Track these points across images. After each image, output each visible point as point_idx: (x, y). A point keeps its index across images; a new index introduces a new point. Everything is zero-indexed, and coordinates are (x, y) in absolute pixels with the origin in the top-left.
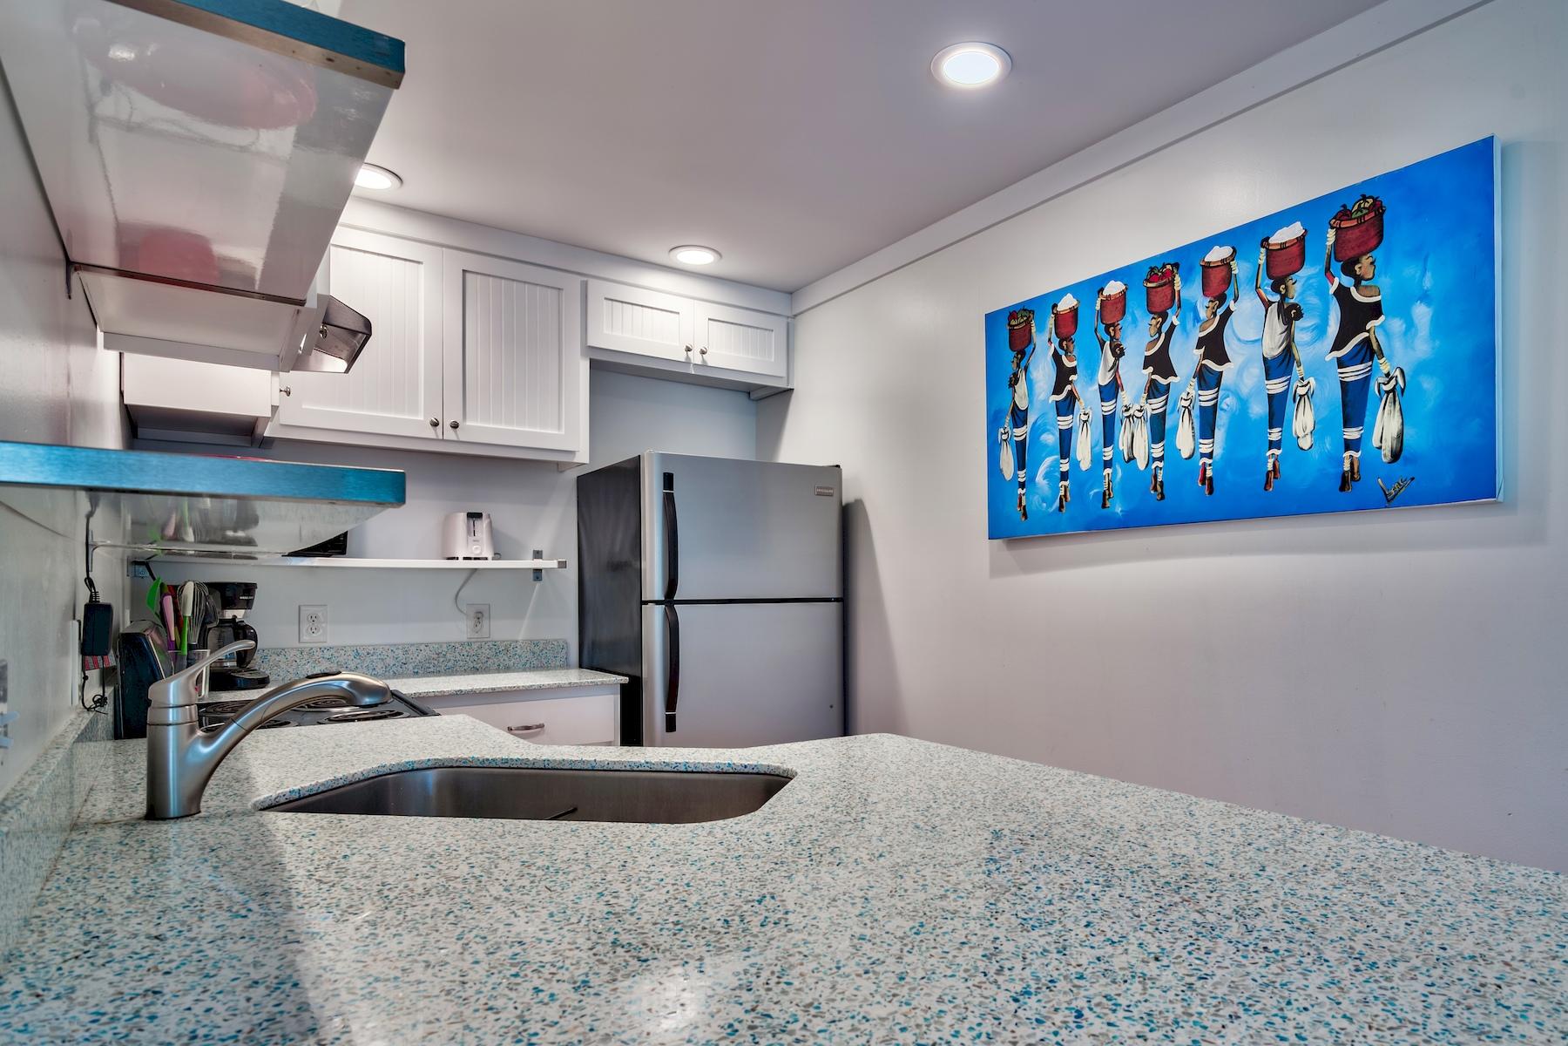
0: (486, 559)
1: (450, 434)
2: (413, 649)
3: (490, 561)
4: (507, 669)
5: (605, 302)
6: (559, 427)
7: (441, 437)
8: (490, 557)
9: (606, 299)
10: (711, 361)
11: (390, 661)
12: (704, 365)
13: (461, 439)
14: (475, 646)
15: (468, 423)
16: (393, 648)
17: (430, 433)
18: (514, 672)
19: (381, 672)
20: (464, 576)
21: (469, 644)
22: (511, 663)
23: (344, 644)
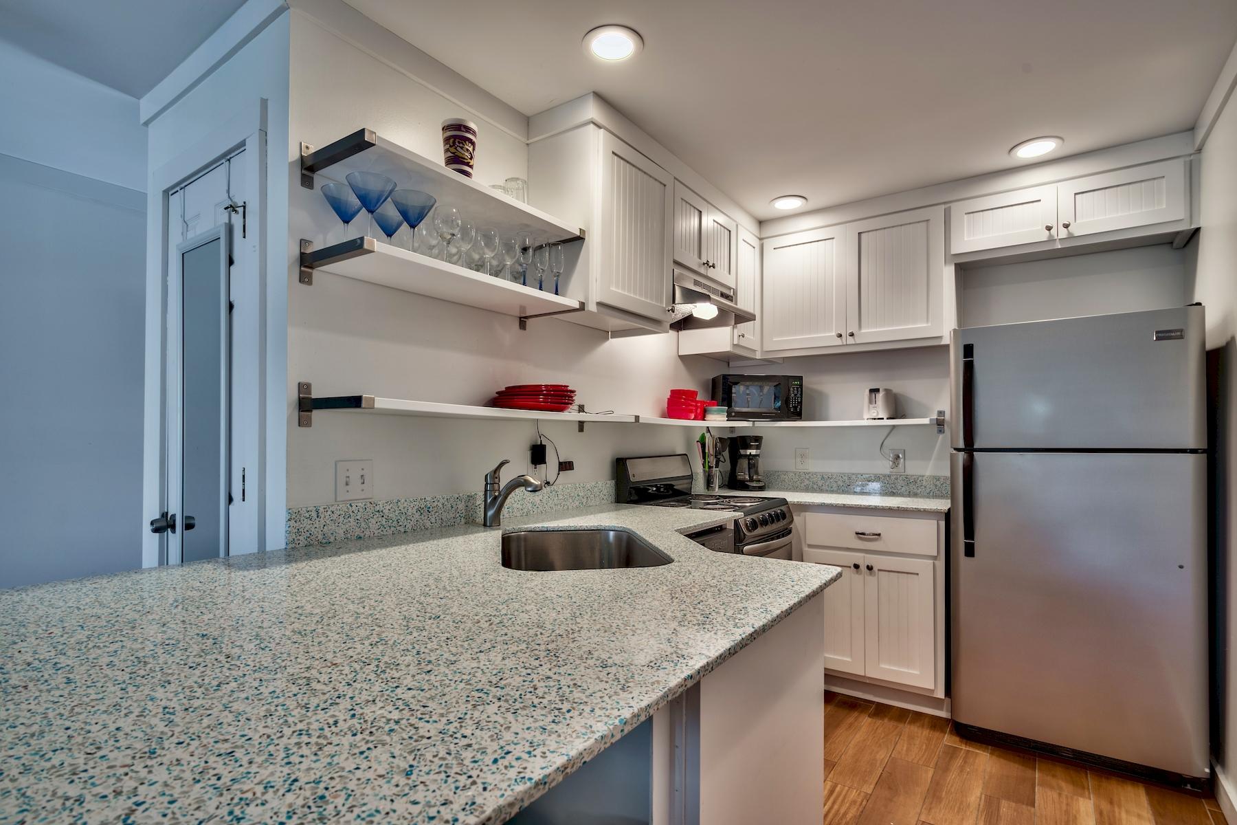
0: (883, 419)
1: (850, 340)
2: (854, 477)
3: (885, 420)
4: (915, 495)
5: (966, 216)
6: (927, 321)
7: (845, 343)
8: (885, 418)
9: (966, 214)
10: (1077, 230)
11: (840, 483)
12: (1071, 237)
13: (858, 342)
14: (893, 478)
15: (863, 331)
16: (842, 475)
17: (838, 342)
18: (920, 497)
19: (835, 489)
20: (886, 431)
21: (889, 476)
22: (919, 491)
23: (816, 471)
